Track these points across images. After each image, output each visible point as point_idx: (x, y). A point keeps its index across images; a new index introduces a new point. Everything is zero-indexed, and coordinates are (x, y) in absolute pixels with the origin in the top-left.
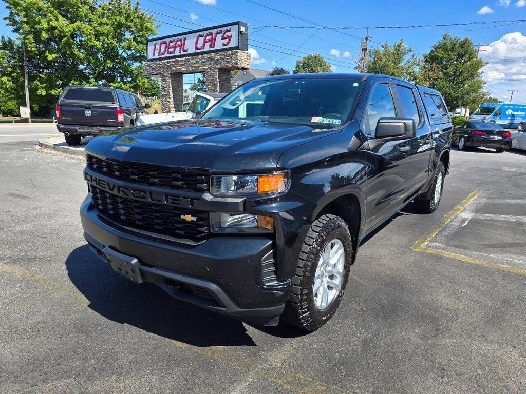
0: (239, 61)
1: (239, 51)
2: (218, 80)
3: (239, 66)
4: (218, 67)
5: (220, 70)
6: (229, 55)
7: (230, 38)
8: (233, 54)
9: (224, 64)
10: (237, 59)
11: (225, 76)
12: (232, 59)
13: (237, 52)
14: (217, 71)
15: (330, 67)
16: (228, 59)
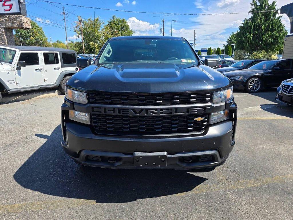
0: (23, 23)
1: (22, 16)
2: (5, 36)
3: (24, 27)
4: (4, 26)
5: (5, 28)
6: (13, 18)
7: (11, 6)
8: (16, 18)
9: (9, 25)
10: (22, 21)
11: (9, 33)
12: (16, 21)
13: (21, 17)
14: (3, 29)
15: (42, 29)
16: (12, 21)
